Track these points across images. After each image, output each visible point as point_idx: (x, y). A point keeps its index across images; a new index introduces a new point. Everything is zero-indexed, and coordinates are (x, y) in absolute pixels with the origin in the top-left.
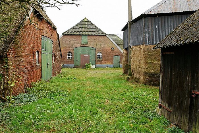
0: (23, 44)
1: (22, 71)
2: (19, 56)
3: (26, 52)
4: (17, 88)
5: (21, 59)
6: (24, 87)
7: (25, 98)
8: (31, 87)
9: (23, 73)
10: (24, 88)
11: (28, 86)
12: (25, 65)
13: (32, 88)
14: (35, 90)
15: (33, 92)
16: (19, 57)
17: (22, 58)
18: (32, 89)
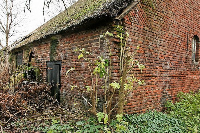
0: (164, 10)
1: (159, 65)
2: (155, 32)
3: (172, 29)
4: (144, 98)
5: (160, 39)
6: (161, 99)
7: (153, 126)
8: (176, 100)
9: (162, 70)
10: (161, 101)
11: (171, 99)
12: (167, 53)
13: (177, 103)
14: (183, 110)
15: (178, 113)
16: (155, 35)
17: (162, 39)
18: (178, 106)
